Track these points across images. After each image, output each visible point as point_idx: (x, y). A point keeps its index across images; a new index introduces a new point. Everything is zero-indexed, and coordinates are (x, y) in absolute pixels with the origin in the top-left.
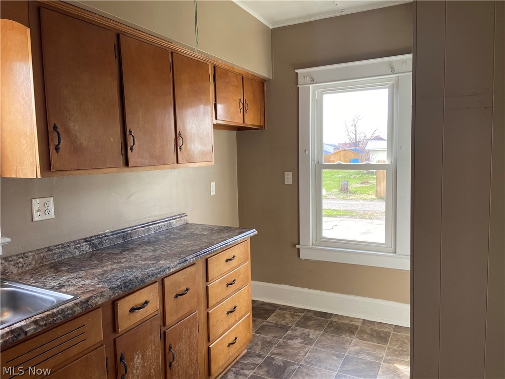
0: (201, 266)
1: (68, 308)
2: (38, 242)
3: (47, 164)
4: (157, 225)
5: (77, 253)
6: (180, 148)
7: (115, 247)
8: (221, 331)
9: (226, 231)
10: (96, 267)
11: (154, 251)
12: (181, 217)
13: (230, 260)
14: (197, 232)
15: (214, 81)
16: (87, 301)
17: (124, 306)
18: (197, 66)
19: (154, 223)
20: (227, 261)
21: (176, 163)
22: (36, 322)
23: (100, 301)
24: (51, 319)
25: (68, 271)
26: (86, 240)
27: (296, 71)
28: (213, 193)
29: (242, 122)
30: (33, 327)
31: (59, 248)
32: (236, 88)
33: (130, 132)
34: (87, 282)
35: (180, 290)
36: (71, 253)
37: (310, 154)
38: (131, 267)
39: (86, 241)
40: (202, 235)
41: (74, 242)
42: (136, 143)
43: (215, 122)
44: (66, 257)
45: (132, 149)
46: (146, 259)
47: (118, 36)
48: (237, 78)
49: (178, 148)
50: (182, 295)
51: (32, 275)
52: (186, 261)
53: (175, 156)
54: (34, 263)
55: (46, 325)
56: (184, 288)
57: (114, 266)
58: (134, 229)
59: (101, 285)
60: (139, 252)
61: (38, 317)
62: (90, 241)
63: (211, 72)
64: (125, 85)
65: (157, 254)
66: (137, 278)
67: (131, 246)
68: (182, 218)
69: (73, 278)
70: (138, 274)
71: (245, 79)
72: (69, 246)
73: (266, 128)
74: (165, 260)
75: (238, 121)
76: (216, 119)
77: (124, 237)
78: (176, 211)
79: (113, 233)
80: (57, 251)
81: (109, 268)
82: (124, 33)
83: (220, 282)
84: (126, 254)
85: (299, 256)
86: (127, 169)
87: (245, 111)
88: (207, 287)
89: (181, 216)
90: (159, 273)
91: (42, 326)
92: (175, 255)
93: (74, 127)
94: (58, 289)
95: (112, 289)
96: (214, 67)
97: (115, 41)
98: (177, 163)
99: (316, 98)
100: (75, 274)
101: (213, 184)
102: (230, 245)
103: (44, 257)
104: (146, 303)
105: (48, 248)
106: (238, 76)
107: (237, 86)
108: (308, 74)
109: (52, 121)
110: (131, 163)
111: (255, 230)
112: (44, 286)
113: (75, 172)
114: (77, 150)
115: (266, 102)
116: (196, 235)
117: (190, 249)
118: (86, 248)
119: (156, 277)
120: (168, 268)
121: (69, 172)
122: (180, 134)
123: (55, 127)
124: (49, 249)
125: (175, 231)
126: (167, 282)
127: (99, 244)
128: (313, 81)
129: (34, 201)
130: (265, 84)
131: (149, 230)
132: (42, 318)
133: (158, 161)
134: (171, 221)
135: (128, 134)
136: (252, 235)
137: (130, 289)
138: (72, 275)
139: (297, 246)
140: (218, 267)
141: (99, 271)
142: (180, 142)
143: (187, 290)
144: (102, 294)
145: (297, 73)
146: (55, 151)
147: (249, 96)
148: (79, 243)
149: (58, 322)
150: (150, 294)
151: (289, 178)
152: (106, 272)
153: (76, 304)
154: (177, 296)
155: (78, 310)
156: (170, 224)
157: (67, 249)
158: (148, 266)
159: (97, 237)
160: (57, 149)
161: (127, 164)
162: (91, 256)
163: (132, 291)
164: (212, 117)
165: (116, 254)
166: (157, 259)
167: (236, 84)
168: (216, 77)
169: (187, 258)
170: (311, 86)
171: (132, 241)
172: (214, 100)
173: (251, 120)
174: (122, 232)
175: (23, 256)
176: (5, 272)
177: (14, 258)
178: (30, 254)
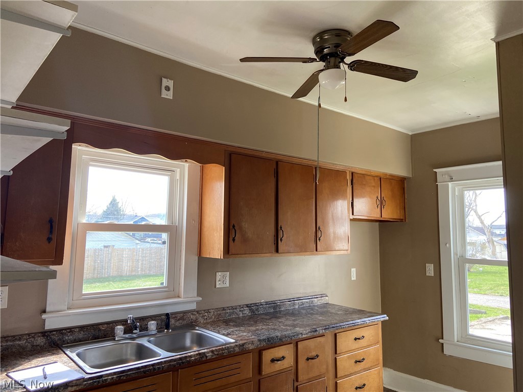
0: (329, 338)
1: (231, 347)
2: (218, 302)
3: (227, 250)
4: (301, 301)
5: (241, 315)
6: (319, 239)
7: (266, 314)
9: (362, 313)
10: (252, 325)
11: (294, 320)
12: (321, 297)
13: (359, 339)
14: (333, 311)
15: (352, 184)
16: (243, 345)
17: (268, 355)
18: (337, 174)
19: (299, 299)
20: (356, 339)
21: (315, 251)
22: (212, 351)
23: (251, 347)
24: (221, 352)
25: (233, 326)
26: (247, 306)
27: (434, 170)
28: (354, 278)
29: (379, 216)
30: (211, 354)
31: (229, 309)
32: (373, 188)
33: (281, 228)
34: (245, 334)
35: (311, 355)
36: (237, 314)
37: (452, 247)
38: (274, 329)
39: (248, 307)
40: (337, 314)
41: (240, 306)
42: (285, 236)
43: (352, 217)
44: (234, 316)
45: (281, 240)
46: (286, 325)
47: (277, 163)
48: (374, 179)
49: (318, 239)
50: (312, 359)
51: (212, 325)
52: (316, 331)
53: (315, 245)
54: (213, 317)
55: (218, 355)
56: (314, 354)
57: (264, 327)
58: (282, 301)
59: (253, 337)
60: (283, 320)
61: (214, 349)
62: (250, 307)
63: (349, 177)
64: (280, 195)
65: (295, 323)
66: (277, 337)
67: (278, 315)
68: (322, 298)
69: (236, 331)
70: (279, 334)
71: (382, 180)
72: (236, 309)
73: (407, 221)
74: (300, 328)
75: (376, 215)
76: (353, 214)
77: (274, 308)
78: (317, 290)
79: (267, 303)
80: (228, 311)
81: (260, 328)
82: (281, 161)
83: (349, 357)
84: (274, 320)
85: (443, 351)
86: (277, 254)
87: (382, 206)
88: (336, 359)
89: (322, 296)
90: (294, 336)
91: (216, 355)
92: (308, 326)
93: (245, 225)
94: (227, 335)
95: (259, 340)
96: (352, 173)
97: (275, 166)
98: (317, 251)
99: (457, 194)
100: (238, 328)
101: (354, 270)
102: (358, 325)
103: (220, 314)
104: (283, 358)
105: (223, 308)
106: (376, 178)
107: (374, 186)
108: (447, 173)
109: (233, 222)
110: (280, 250)
111: (386, 315)
112: (219, 333)
113: (243, 255)
114: (245, 240)
115: (406, 197)
116: (331, 313)
117: (322, 323)
118: (247, 312)
119: (291, 339)
120: (301, 334)
121: (239, 255)
122: (319, 228)
123: (234, 226)
124: (224, 309)
125: (316, 308)
126: (300, 345)
127: (256, 310)
128: (451, 179)
129: (217, 273)
130: (405, 181)
131: (294, 304)
132: (216, 350)
133: (302, 249)
134: (313, 299)
135: (279, 229)
136: (382, 319)
137: (272, 343)
138: (236, 329)
139: (441, 341)
140: (346, 341)
141: (254, 328)
142: (319, 234)
143: (317, 356)
144: (252, 343)
145: (436, 172)
146: (232, 242)
147: (386, 194)
148: (243, 308)
149: (225, 354)
150: (286, 351)
151: (430, 270)
152: (257, 330)
153: (236, 345)
154: (308, 359)
155: (237, 349)
156: (312, 302)
157: (235, 310)
158: (287, 330)
159: (255, 304)
160: (234, 240)
161: (277, 251)
162: (251, 318)
163: (273, 346)
164: (349, 213)
165: (266, 319)
166: (294, 326)
167: (374, 184)
168: (354, 181)
169: (318, 329)
170: (450, 184)
171: (280, 312)
172: (351, 199)
173: (387, 214)
174: (274, 303)
175: (208, 311)
176: (196, 321)
177: (203, 312)
178: (212, 311)
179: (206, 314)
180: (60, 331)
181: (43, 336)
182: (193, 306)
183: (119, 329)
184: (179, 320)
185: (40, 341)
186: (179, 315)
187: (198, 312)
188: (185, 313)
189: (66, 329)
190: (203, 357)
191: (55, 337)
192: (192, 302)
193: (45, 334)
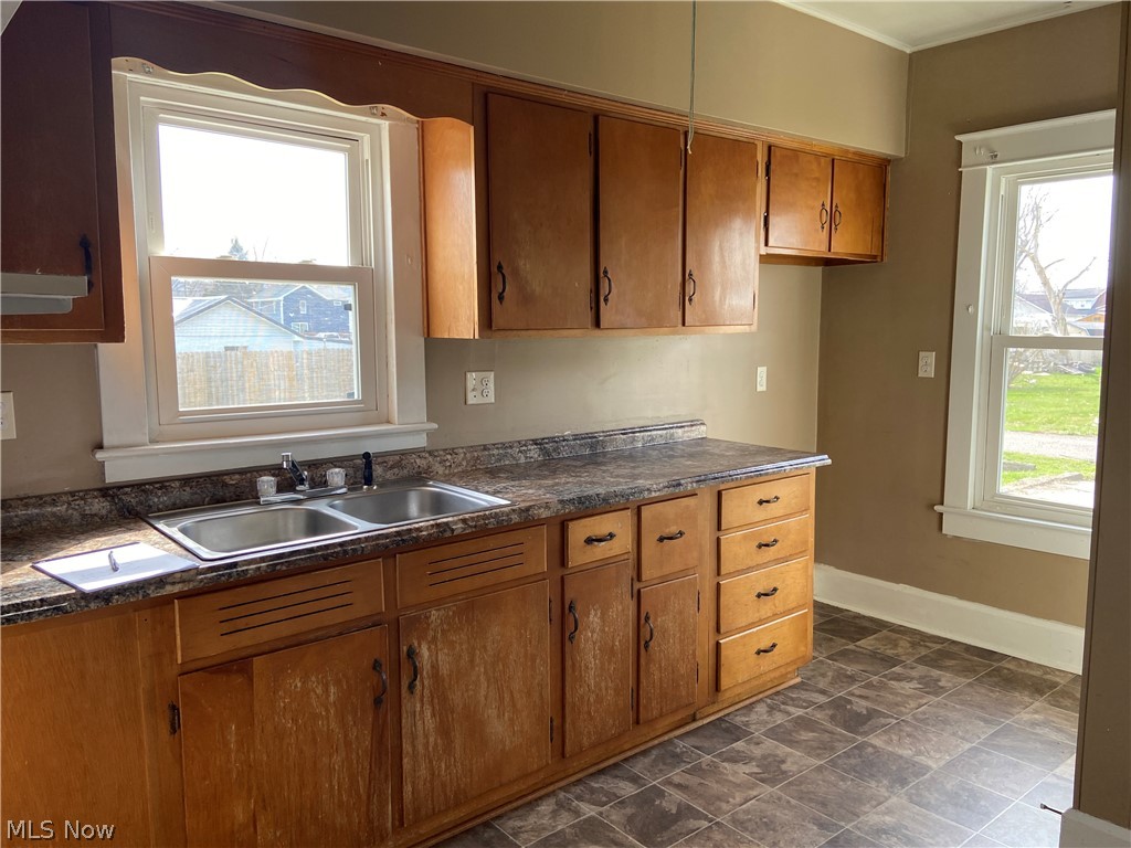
0: (706, 502)
1: (503, 513)
2: (471, 435)
3: (487, 320)
4: (649, 433)
5: (523, 460)
6: (690, 300)
7: (576, 458)
8: (743, 622)
9: (775, 453)
10: (545, 477)
11: (634, 468)
12: (692, 426)
13: (768, 502)
14: (717, 451)
15: (768, 174)
16: (528, 509)
17: (579, 531)
18: (732, 151)
19: (643, 429)
20: (761, 502)
21: (680, 325)
22: (464, 521)
23: (545, 514)
24: (482, 522)
25: (507, 478)
26: (535, 442)
27: (958, 138)
28: (762, 387)
29: (824, 248)
30: (460, 525)
31: (497, 448)
32: (814, 184)
33: (605, 272)
34: (531, 491)
35: (667, 531)
36: (514, 458)
37: (980, 313)
38: (592, 483)
39: (536, 444)
40: (723, 456)
41: (519, 442)
42: (614, 290)
43: (764, 251)
44: (507, 462)
45: (606, 300)
46: (617, 476)
47: (596, 119)
48: (819, 164)
49: (687, 298)
50: (671, 538)
51: (461, 478)
52: (680, 485)
53: (680, 313)
54: (464, 463)
55: (475, 526)
56: (674, 529)
57: (570, 480)
58: (609, 434)
59: (548, 496)
60: (610, 468)
61: (467, 516)
62: (541, 444)
63: (761, 157)
64: (603, 197)
65: (636, 472)
66: (597, 495)
67: (600, 460)
68: (694, 428)
69: (513, 486)
70: (601, 491)
71: (837, 164)
72: (511, 447)
73: (886, 259)
74: (646, 479)
75: (817, 247)
76: (766, 244)
77: (592, 446)
78: (683, 413)
79: (576, 437)
80: (495, 452)
81: (563, 481)
82: (605, 114)
83: (745, 537)
84: (590, 468)
85: (941, 528)
86: (597, 332)
87: (833, 226)
88: (718, 539)
89: (693, 424)
90: (633, 494)
91: (471, 527)
92: (664, 476)
93: (525, 266)
94: (494, 494)
95: (561, 502)
96: (769, 148)
97: (590, 127)
98: (684, 325)
99: (1002, 193)
100: (517, 482)
101: (762, 372)
102: (767, 474)
103: (478, 458)
104: (611, 536)
105: (484, 446)
106: (823, 160)
107: (817, 179)
108: (985, 144)
109: (497, 258)
110: (604, 322)
111: (826, 456)
112: (477, 490)
113: (523, 332)
114: (526, 299)
115: (888, 206)
116: (712, 454)
117: (692, 470)
118: (534, 453)
119: (628, 499)
120: (648, 489)
121: (515, 332)
122: (690, 275)
123: (500, 267)
124: (485, 448)
125: (680, 447)
126: (646, 511)
127: (554, 450)
128: (994, 159)
129: (469, 375)
130: (889, 168)
131: (634, 440)
132: (472, 518)
133: (652, 321)
134: (674, 430)
135: (602, 275)
136: (818, 464)
137: (588, 508)
138: (513, 483)
139: (938, 508)
140: (740, 507)
141: (550, 482)
142: (690, 289)
143: (681, 533)
144: (547, 506)
145: (960, 143)
146: (498, 301)
147: (845, 197)
148: (525, 445)
149: (490, 526)
150: (618, 524)
151: (928, 365)
152: (557, 484)
153: (514, 510)
154: (661, 539)
155: (515, 518)
156: (672, 435)
157: (509, 451)
158: (619, 484)
159: (552, 440)
160: (501, 298)
161: (597, 324)
162: (542, 465)
163: (590, 512)
164: (757, 241)
165: (576, 467)
166: (635, 477)
167: (817, 175)
168: (772, 167)
169: (682, 482)
170: (990, 169)
171: (604, 454)
172: (764, 210)
173: (845, 244)
174: (590, 438)
175: (453, 452)
176: (428, 470)
177: (441, 453)
178: (461, 451)
179: (449, 457)
180: (139, 486)
181: (103, 496)
182: (420, 442)
183: (267, 483)
184: (392, 467)
185: (99, 506)
186: (391, 458)
187: (430, 453)
188: (404, 453)
189: (152, 482)
190: (445, 531)
191: (131, 499)
192: (418, 432)
193: (107, 492)
